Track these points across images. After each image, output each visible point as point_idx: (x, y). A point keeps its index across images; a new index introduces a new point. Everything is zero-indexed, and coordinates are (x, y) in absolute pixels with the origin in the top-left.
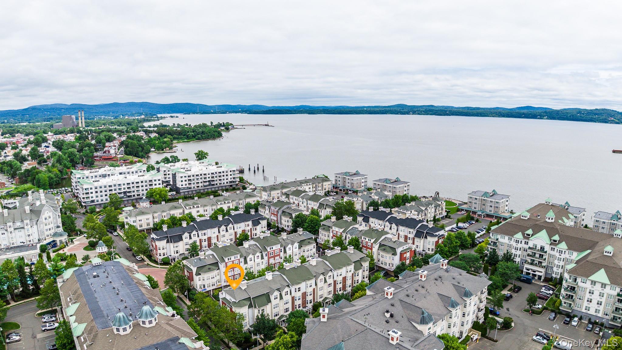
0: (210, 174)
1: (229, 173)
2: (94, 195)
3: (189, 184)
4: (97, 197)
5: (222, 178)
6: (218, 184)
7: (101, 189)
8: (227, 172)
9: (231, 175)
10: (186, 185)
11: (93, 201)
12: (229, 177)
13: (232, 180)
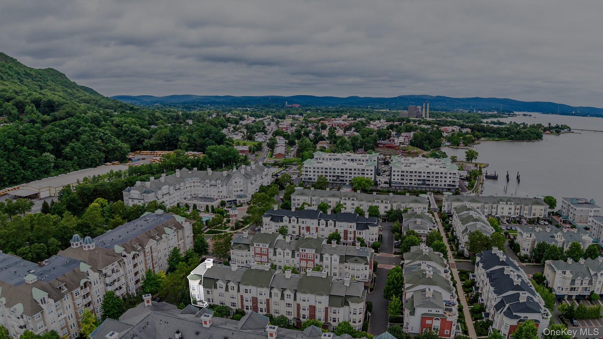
0: (426, 173)
1: (449, 176)
2: (312, 173)
3: (402, 179)
4: (314, 176)
5: (439, 179)
6: (434, 185)
7: (318, 170)
8: (446, 174)
9: (450, 178)
10: (398, 180)
11: (310, 179)
12: (448, 180)
13: (451, 183)
